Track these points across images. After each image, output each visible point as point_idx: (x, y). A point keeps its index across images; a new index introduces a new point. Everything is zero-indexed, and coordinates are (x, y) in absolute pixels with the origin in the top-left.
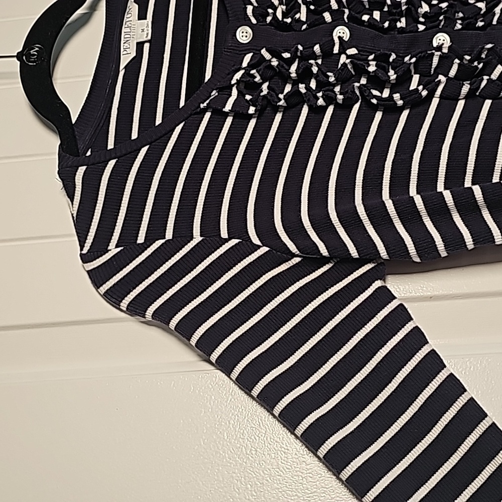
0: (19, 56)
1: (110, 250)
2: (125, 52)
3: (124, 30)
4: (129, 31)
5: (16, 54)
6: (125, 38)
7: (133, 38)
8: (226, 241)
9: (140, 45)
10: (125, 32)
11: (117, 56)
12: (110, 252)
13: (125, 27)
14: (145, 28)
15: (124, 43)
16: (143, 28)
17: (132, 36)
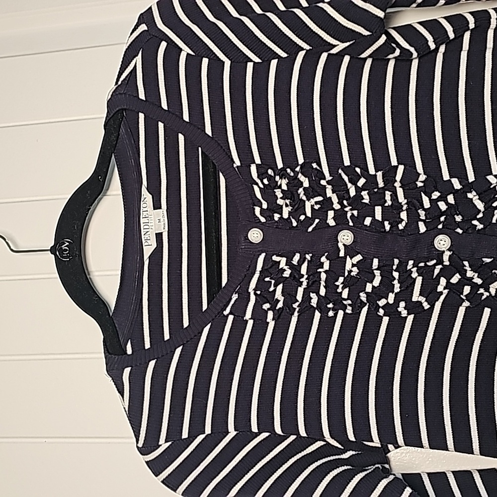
0: (53, 250)
1: (161, 445)
2: (146, 244)
3: (142, 221)
4: (147, 221)
5: (49, 248)
6: (144, 229)
7: (151, 229)
8: (257, 435)
9: (159, 236)
10: (144, 223)
11: (140, 247)
12: (161, 447)
13: (143, 218)
14: (161, 218)
15: (144, 235)
16: (159, 218)
17: (150, 227)
